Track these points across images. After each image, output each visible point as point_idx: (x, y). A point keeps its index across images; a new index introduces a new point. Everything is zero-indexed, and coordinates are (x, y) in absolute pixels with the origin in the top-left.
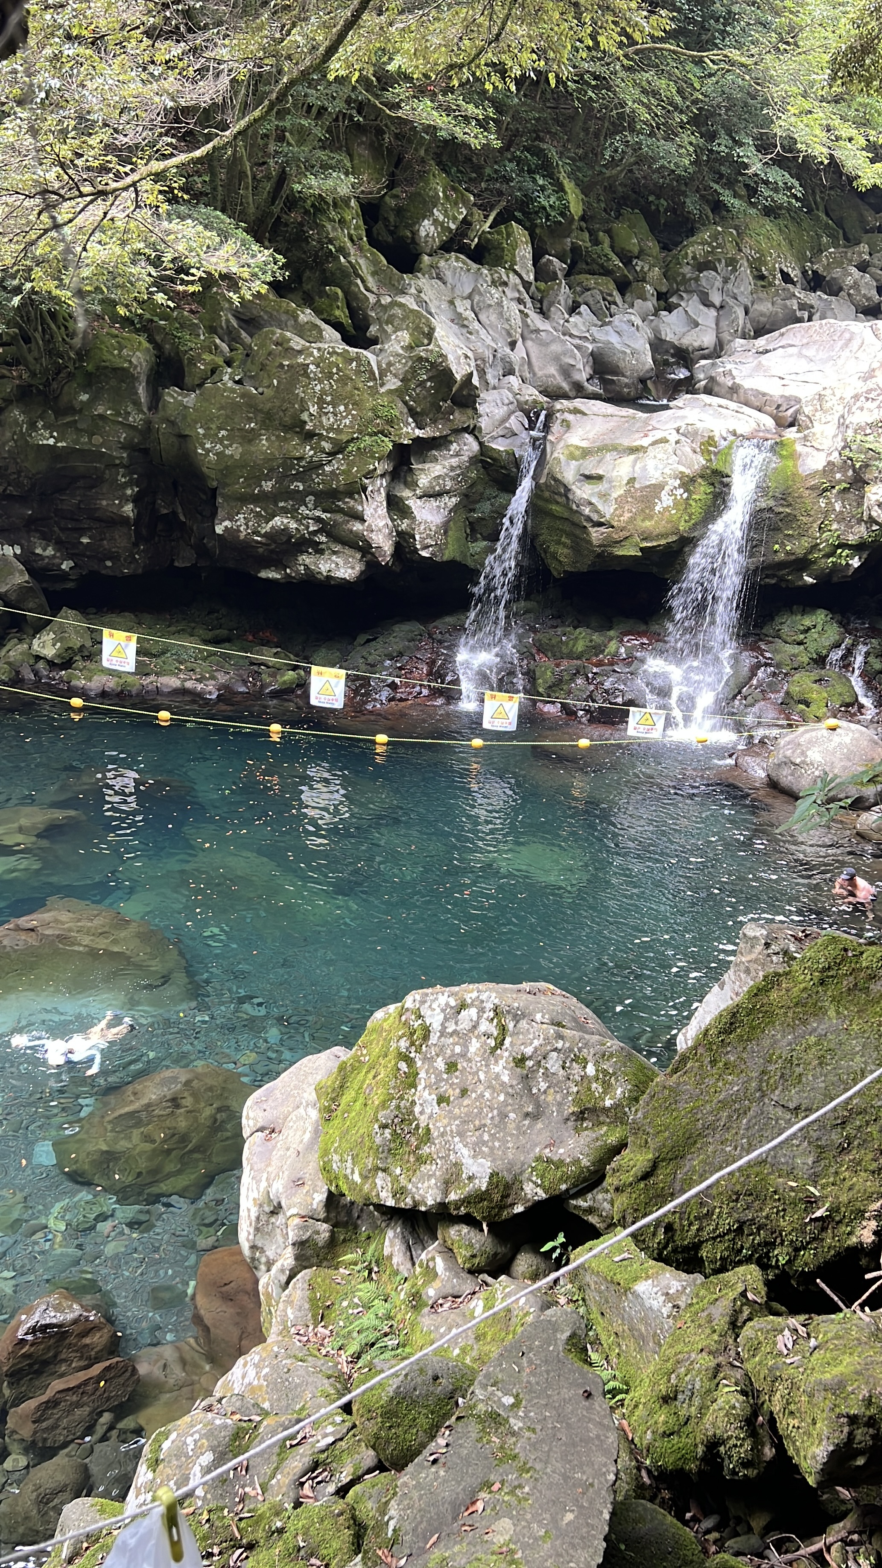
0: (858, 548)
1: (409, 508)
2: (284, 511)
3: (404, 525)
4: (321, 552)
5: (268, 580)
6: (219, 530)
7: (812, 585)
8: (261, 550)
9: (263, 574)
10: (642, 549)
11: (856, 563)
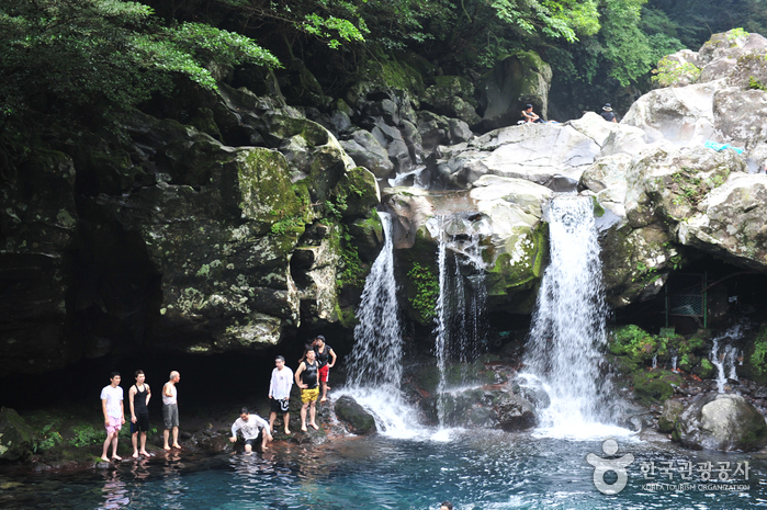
0: (660, 271)
1: (310, 278)
2: (219, 290)
3: (307, 293)
4: (244, 323)
5: (197, 353)
6: (163, 311)
7: (628, 305)
8: (197, 327)
9: (193, 349)
10: (508, 290)
11: (659, 282)
